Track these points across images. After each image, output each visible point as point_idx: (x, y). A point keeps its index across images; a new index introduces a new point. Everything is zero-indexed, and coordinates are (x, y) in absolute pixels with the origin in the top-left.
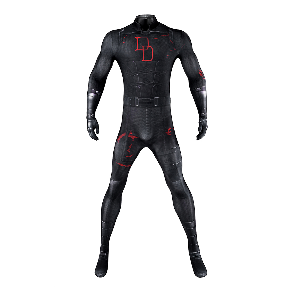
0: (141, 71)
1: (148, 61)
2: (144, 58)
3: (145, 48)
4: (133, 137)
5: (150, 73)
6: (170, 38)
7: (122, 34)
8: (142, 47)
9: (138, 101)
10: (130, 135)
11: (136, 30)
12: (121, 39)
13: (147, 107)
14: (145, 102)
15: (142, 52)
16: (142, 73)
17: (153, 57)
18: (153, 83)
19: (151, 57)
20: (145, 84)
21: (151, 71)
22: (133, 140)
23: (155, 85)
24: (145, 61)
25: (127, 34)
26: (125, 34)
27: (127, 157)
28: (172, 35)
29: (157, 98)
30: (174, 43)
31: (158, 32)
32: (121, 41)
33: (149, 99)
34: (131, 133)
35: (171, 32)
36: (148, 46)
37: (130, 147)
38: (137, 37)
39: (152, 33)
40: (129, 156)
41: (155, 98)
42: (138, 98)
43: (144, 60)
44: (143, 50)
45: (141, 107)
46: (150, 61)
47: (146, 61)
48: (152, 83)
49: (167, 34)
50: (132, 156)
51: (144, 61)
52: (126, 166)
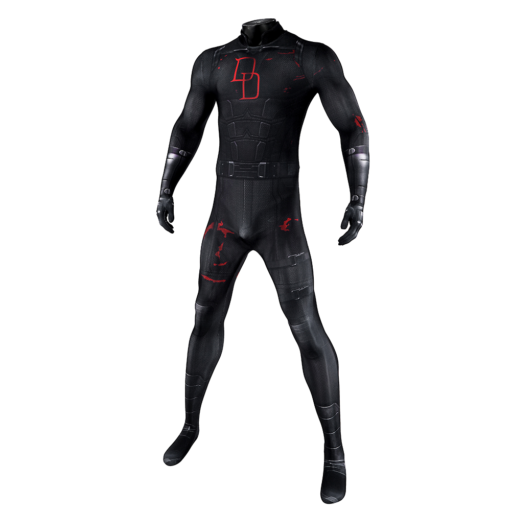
0: (240, 117)
1: (250, 98)
2: (244, 94)
3: (247, 77)
4: (225, 231)
5: (253, 120)
6: (296, 57)
7: (218, 54)
8: (243, 75)
9: (234, 169)
10: (221, 227)
11: (242, 45)
12: (216, 62)
13: (246, 179)
14: (243, 170)
15: (242, 84)
16: (240, 120)
17: (259, 92)
18: (259, 138)
19: (257, 93)
20: (244, 139)
21: (256, 117)
22: (225, 237)
23: (262, 141)
24: (246, 98)
25: (225, 55)
26: (224, 53)
27: (215, 265)
28: (300, 51)
29: (265, 163)
30: (301, 67)
31: (275, 49)
32: (216, 66)
33: (251, 166)
34: (221, 224)
35: (300, 47)
36: (253, 73)
37: (221, 248)
38: (238, 58)
39: (264, 50)
40: (219, 263)
41: (261, 163)
42: (233, 162)
43: (244, 98)
44: (244, 80)
45: (237, 178)
46: (254, 100)
47: (248, 99)
48: (256, 137)
49: (291, 51)
50: (225, 264)
51: (244, 100)
52: (214, 281)
